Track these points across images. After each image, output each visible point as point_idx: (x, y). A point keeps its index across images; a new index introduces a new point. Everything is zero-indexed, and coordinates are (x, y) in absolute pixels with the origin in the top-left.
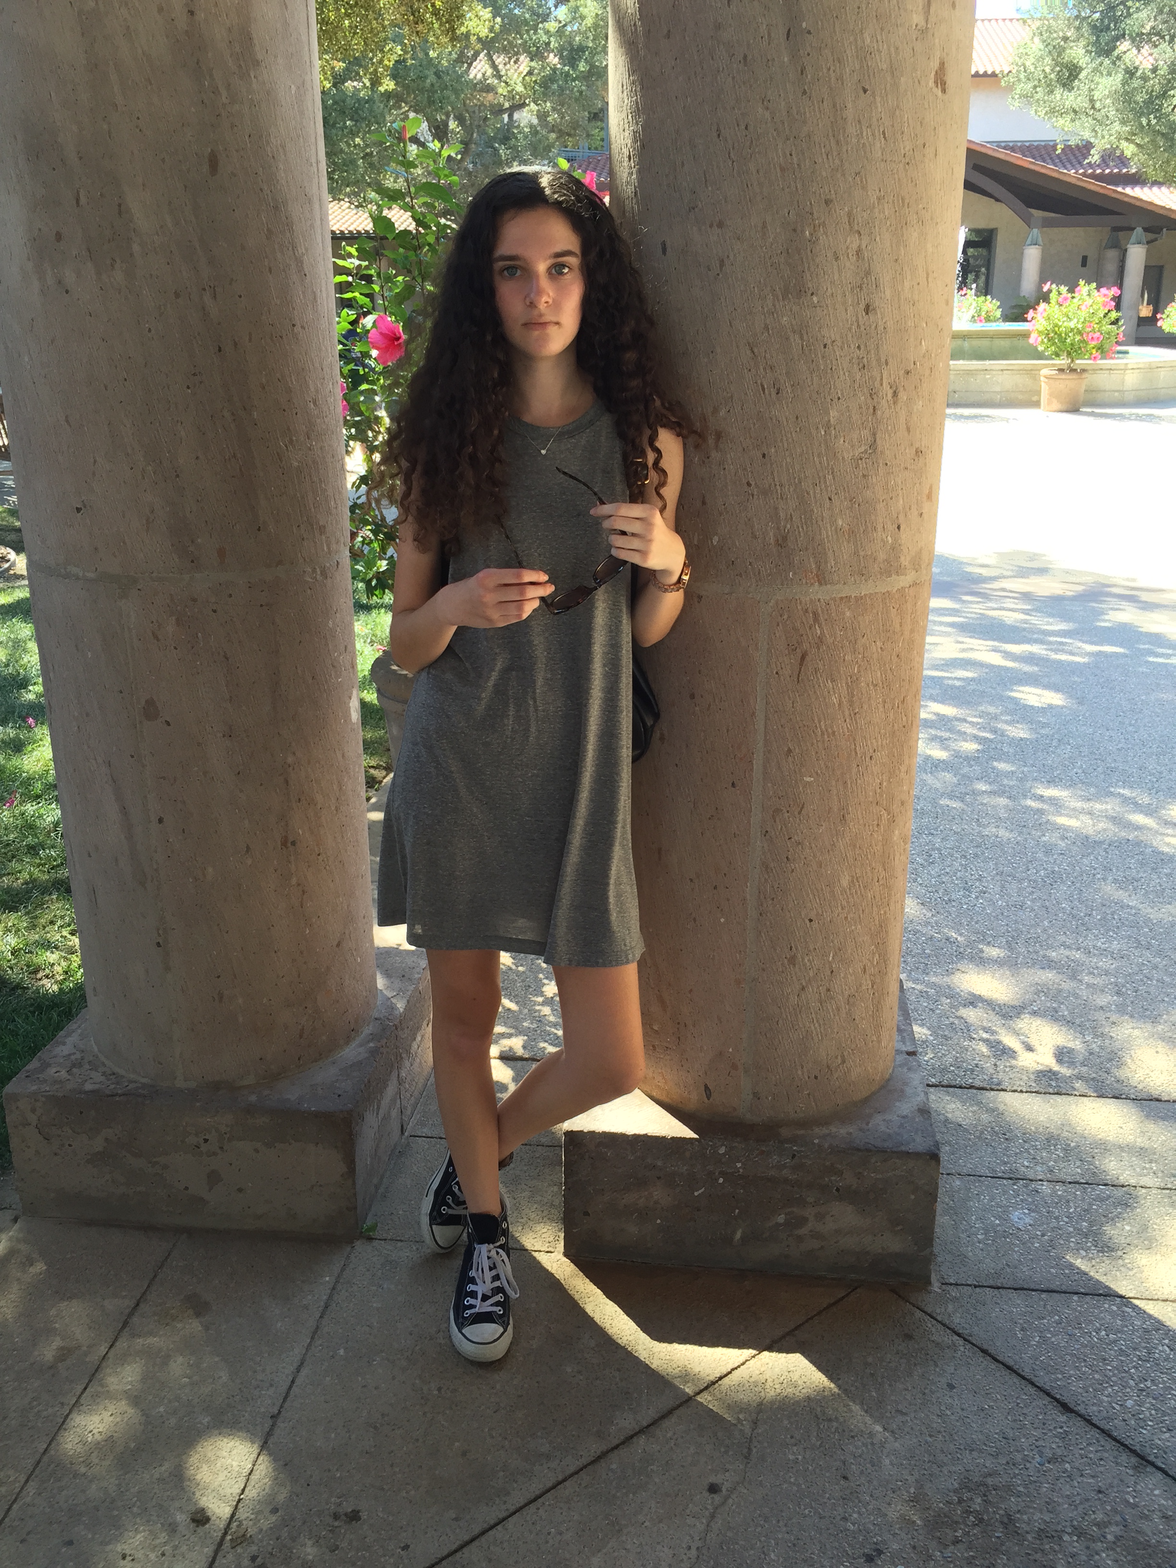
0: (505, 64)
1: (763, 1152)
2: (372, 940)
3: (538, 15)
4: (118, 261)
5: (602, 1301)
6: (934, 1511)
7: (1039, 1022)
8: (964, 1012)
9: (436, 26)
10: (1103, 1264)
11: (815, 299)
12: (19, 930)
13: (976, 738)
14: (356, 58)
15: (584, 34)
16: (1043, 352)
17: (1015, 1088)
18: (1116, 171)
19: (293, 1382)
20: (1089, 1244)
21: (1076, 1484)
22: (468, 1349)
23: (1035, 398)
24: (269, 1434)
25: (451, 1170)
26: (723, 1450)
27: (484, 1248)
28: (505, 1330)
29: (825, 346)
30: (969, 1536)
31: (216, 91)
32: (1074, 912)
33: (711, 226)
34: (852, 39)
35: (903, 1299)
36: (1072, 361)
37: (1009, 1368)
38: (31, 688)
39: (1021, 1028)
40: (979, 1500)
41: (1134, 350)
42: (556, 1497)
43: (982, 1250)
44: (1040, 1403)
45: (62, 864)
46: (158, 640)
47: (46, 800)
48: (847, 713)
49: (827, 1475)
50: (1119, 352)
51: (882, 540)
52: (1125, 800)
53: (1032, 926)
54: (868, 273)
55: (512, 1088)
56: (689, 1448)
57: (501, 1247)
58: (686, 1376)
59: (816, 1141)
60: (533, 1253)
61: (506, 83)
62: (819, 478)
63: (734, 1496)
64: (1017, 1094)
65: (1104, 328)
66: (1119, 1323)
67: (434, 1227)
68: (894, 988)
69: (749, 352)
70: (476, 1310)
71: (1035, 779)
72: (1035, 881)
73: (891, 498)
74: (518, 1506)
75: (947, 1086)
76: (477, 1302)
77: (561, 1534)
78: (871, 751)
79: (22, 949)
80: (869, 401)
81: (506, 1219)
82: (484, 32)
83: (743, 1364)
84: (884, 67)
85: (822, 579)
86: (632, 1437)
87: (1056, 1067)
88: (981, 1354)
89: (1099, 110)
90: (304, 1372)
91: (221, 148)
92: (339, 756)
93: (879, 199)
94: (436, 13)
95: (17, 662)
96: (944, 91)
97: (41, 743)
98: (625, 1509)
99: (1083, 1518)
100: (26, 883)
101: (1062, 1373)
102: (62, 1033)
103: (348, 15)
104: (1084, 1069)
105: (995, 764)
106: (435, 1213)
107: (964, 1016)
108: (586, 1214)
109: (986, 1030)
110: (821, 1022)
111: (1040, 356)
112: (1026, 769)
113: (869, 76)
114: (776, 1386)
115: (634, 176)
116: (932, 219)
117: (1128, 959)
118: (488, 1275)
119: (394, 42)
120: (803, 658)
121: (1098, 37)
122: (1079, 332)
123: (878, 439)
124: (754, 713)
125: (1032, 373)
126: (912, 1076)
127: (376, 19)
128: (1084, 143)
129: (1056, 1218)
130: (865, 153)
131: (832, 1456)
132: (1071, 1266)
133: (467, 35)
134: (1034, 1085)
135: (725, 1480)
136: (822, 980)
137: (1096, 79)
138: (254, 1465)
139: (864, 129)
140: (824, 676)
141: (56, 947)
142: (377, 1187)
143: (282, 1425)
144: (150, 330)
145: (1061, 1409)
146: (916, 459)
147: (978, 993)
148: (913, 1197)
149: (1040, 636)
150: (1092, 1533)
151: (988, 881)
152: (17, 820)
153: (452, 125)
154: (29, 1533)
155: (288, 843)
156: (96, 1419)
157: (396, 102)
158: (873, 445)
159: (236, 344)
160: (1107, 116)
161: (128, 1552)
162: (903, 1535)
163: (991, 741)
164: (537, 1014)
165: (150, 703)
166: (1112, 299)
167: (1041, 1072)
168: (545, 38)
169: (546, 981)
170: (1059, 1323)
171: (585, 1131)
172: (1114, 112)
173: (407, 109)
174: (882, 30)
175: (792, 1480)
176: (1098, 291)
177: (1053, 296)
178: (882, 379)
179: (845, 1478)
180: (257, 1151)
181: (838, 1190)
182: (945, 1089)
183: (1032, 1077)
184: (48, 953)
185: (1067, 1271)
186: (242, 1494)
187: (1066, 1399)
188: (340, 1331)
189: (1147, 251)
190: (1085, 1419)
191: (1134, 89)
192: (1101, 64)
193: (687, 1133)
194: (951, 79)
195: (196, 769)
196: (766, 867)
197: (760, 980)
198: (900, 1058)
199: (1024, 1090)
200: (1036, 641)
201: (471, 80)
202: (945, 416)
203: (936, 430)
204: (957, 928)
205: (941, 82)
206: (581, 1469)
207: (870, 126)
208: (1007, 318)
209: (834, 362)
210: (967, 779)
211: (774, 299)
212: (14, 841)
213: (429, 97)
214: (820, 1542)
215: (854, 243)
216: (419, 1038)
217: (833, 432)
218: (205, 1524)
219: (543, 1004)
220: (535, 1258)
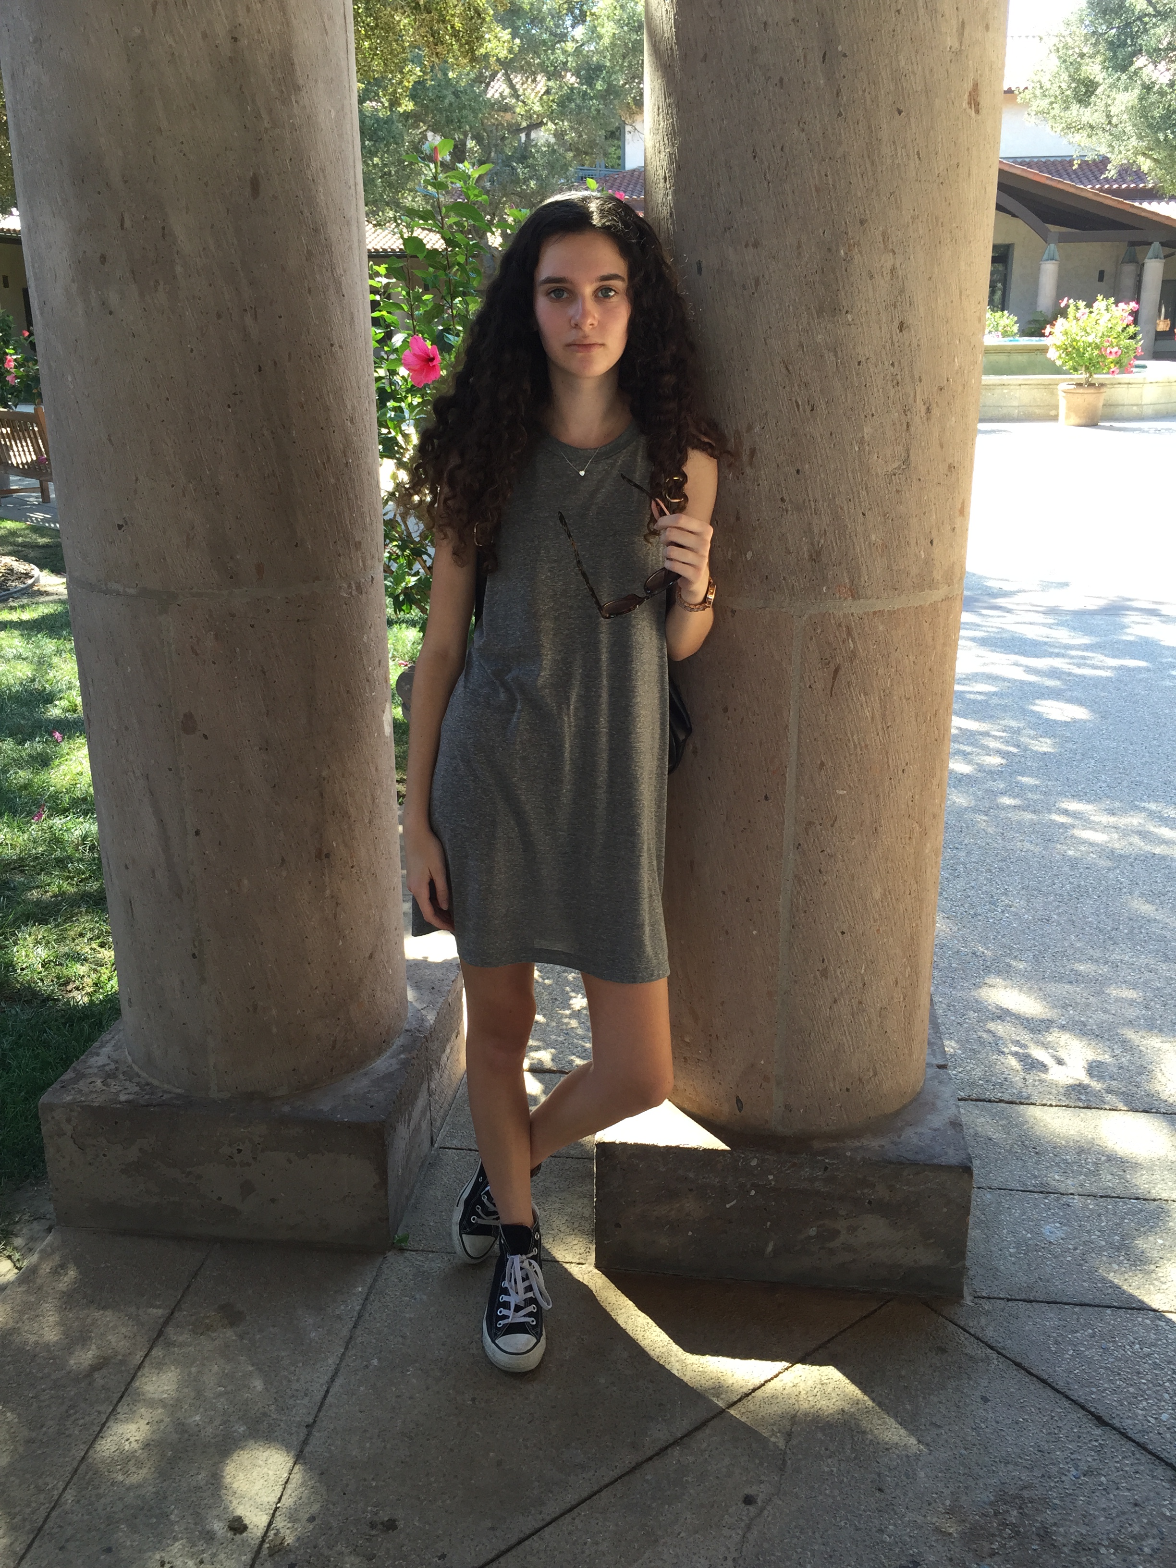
0: (522, 84)
1: (794, 1165)
2: (403, 953)
3: (556, 35)
4: (162, 283)
5: (634, 1313)
6: (970, 1523)
7: (1067, 1036)
8: (991, 1026)
9: (455, 47)
10: (1136, 1278)
11: (849, 317)
12: (49, 943)
13: (999, 752)
14: (375, 79)
15: (600, 53)
16: (1061, 366)
17: (1044, 1102)
18: (1132, 186)
19: (327, 1392)
20: (1122, 1258)
21: (1112, 1497)
22: (501, 1359)
23: (1053, 413)
24: (305, 1442)
25: (480, 1180)
26: (757, 1461)
27: (517, 1259)
28: (538, 1341)
29: (859, 363)
30: (1006, 1548)
31: (258, 117)
32: (1101, 926)
33: (746, 246)
34: (887, 61)
35: (936, 1312)
36: (1091, 376)
37: (1043, 1381)
38: (57, 703)
39: (1049, 1042)
40: (1015, 1513)
41: (1152, 364)
42: (592, 1508)
43: (1014, 1263)
44: (1074, 1416)
45: (90, 877)
46: (197, 654)
47: (74, 814)
48: (880, 727)
49: (862, 1486)
50: (1137, 367)
51: (916, 555)
52: (1151, 814)
53: (1059, 940)
54: (902, 291)
55: (543, 1099)
56: (723, 1460)
57: (532, 1258)
58: (718, 1389)
59: (848, 1154)
60: (564, 1265)
61: (524, 102)
62: (853, 493)
63: (769, 1508)
64: (1046, 1108)
65: (1122, 342)
66: (1153, 1336)
67: (464, 1236)
68: (925, 1001)
69: (784, 370)
70: (509, 1321)
71: (1059, 794)
72: (1061, 895)
73: (924, 513)
74: (553, 1516)
75: (976, 1100)
76: (510, 1313)
77: (597, 1544)
78: (904, 764)
79: (52, 961)
80: (903, 417)
81: (538, 1231)
82: (503, 54)
83: (776, 1376)
84: (919, 89)
85: (855, 594)
86: (666, 1448)
87: (1086, 1080)
88: (1015, 1367)
89: (1116, 125)
90: (339, 1381)
91: (263, 172)
92: (373, 770)
93: (913, 218)
94: (455, 34)
95: (43, 676)
96: (977, 112)
97: (67, 757)
98: (661, 1519)
99: (1119, 1531)
100: (55, 896)
101: (1096, 1386)
102: (97, 1044)
103: (368, 37)
104: (1114, 1083)
105: (1019, 778)
106: (464, 1222)
107: (992, 1029)
108: (618, 1225)
109: (1017, 1043)
110: (853, 1035)
111: (1058, 371)
112: (1050, 783)
113: (903, 98)
114: (810, 1399)
115: (670, 197)
116: (965, 237)
117: (1156, 973)
118: (521, 1286)
119: (413, 61)
120: (836, 671)
121: (1115, 53)
122: (1097, 347)
123: (911, 455)
124: (787, 726)
125: (1050, 387)
126: (943, 1089)
127: (396, 41)
128: (1101, 158)
129: (1088, 1232)
130: (899, 173)
131: (867, 1468)
132: (1104, 1280)
133: (486, 56)
134: (1064, 1099)
135: (761, 1491)
136: (854, 993)
137: (1113, 94)
138: (290, 1474)
139: (899, 150)
140: (857, 690)
141: (86, 960)
142: (408, 1198)
143: (317, 1434)
144: (192, 351)
145: (1095, 1422)
146: (949, 474)
147: (1005, 1006)
148: (945, 1210)
149: (1062, 650)
150: (1129, 1545)
151: (1013, 895)
152: (45, 833)
153: (471, 144)
154: (67, 1541)
155: (323, 855)
156: (132, 1427)
157: (415, 122)
158: (906, 461)
159: (275, 363)
160: (1124, 132)
161: (166, 1559)
162: (939, 1547)
163: (1014, 755)
164: (564, 1027)
165: (189, 717)
166: (1130, 314)
167: (1071, 1086)
168: (562, 58)
169: (573, 994)
170: (1093, 1336)
171: (617, 1142)
172: (1131, 128)
173: (424, 128)
174: (917, 52)
175: (827, 1492)
176: (1117, 306)
177: (1071, 311)
178: (915, 396)
179: (880, 1490)
180: (290, 1161)
181: (870, 1202)
182: (974, 1103)
183: (1061, 1090)
184: (78, 965)
185: (1100, 1285)
186: (279, 1502)
187: (1102, 1412)
188: (374, 1341)
189: (1165, 264)
190: (1120, 1433)
191: (1153, 103)
192: (1119, 79)
193: (717, 1144)
194: (985, 100)
195: (232, 782)
196: (797, 878)
197: (792, 992)
198: (931, 1072)
199: (1054, 1104)
200: (1057, 655)
201: (489, 100)
202: (977, 431)
203: (967, 445)
204: (985, 943)
205: (974, 102)
206: (616, 1480)
207: (905, 147)
208: (1024, 333)
209: (868, 379)
210: (993, 794)
211: (808, 319)
212: (42, 855)
213: (447, 116)
214: (856, 1553)
215: (888, 261)
216: (448, 1050)
217: (867, 448)
218: (241, 1532)
219: (571, 1017)
220: (566, 1270)
